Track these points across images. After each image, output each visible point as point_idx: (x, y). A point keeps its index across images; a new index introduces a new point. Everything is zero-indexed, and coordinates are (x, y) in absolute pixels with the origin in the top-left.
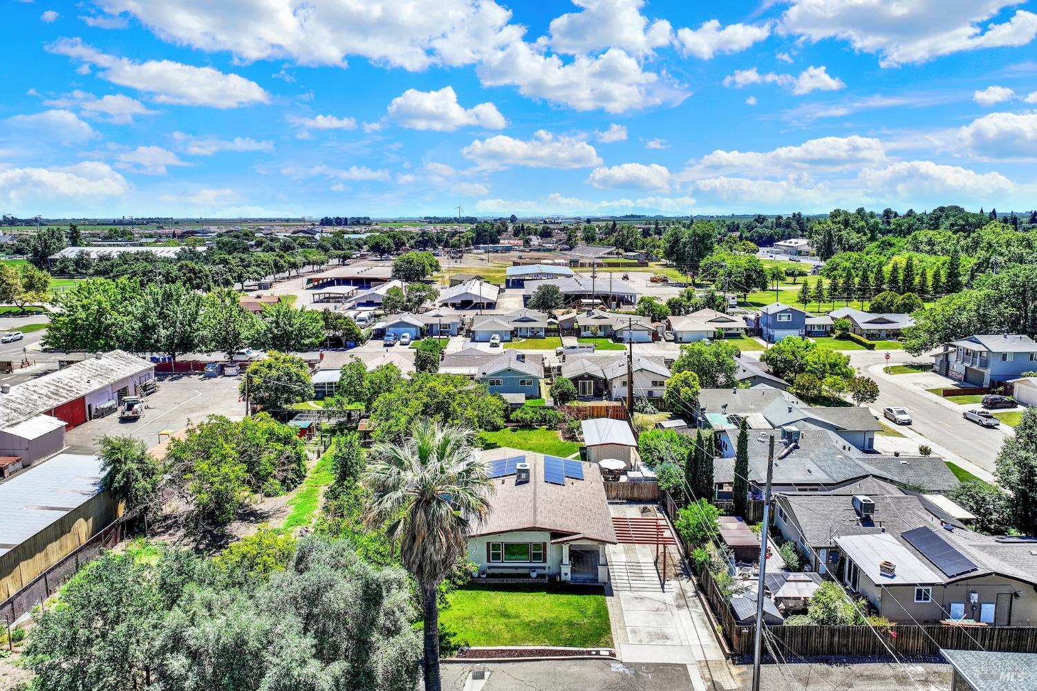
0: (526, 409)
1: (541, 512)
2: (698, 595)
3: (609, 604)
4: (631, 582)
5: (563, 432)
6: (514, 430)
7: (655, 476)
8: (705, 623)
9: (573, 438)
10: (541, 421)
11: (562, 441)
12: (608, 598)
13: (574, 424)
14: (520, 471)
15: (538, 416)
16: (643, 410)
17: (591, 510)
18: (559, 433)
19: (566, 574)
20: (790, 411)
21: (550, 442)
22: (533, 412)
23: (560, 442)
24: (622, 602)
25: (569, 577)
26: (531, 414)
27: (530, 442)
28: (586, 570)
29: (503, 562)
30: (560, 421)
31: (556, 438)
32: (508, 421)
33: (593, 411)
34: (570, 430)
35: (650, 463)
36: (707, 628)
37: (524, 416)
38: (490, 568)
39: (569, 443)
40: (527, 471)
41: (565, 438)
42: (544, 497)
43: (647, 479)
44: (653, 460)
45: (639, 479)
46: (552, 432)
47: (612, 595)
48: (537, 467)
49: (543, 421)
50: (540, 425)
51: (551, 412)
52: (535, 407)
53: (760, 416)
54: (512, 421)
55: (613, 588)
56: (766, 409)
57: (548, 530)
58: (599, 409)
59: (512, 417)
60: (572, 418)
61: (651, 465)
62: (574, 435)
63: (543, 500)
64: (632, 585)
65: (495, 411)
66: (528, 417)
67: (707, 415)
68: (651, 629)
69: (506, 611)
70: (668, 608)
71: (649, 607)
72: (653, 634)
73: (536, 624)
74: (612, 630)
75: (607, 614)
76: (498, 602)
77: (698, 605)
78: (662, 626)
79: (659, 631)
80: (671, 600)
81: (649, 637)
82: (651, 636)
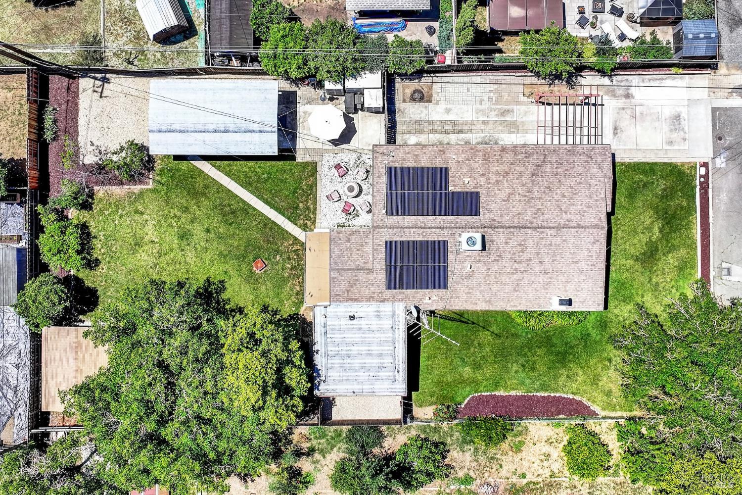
24: (622, 147)
68: (666, 128)
69: (644, 254)
70: (631, 107)
71: (630, 124)
72: (672, 127)
73: (666, 226)
74: (670, 161)
75: (648, 163)
76: (629, 261)
77: (625, 79)
78: (660, 117)
79: (668, 121)
80: (617, 102)
81: (677, 131)
82: (676, 129)
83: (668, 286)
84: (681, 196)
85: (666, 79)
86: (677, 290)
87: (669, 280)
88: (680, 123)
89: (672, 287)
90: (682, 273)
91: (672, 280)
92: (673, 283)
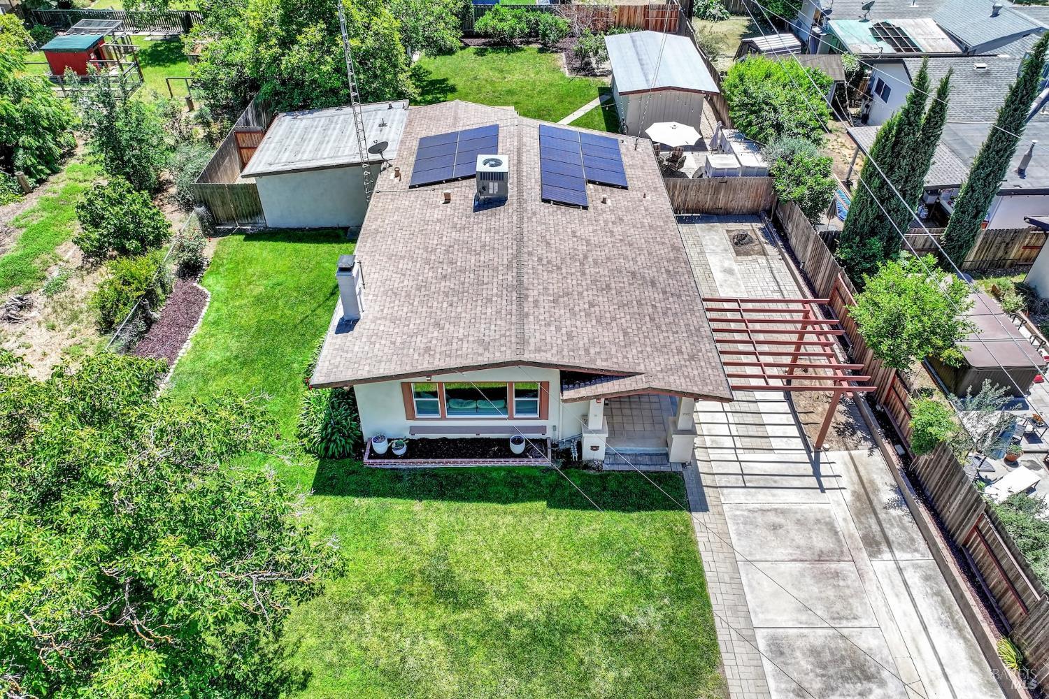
0: (502, 10)
1: (536, 302)
2: (904, 501)
3: (701, 538)
4: (743, 456)
5: (568, 57)
6: (481, 53)
7: (765, 165)
8: (949, 610)
9: (585, 69)
10: (529, 35)
11: (567, 74)
12: (697, 518)
13: (590, 42)
14: (485, 176)
15: (524, 25)
16: (705, 12)
17: (653, 284)
18: (561, 59)
19: (595, 448)
20: (995, 14)
21: (546, 77)
22: (515, 16)
23: (563, 78)
24: (732, 528)
25: (600, 455)
26: (513, 22)
27: (509, 77)
28: (638, 427)
29: (443, 418)
30: (562, 34)
31: (555, 70)
32: (469, 34)
33: (621, 15)
34: (582, 54)
35: (754, 137)
36: (960, 630)
37: (500, 26)
38: (413, 430)
39: (579, 79)
40: (501, 177)
41: (573, 70)
42: (541, 251)
43: (748, 172)
44: (761, 130)
45: (731, 173)
46: (547, 56)
47: (704, 507)
48: (524, 158)
49: (534, 34)
50: (528, 43)
51: (547, 17)
52: (518, 7)
53: (929, 24)
54: (478, 36)
55: (706, 480)
56: (940, 9)
57: (556, 366)
58: (632, 11)
59: (478, 26)
60: (587, 31)
61: (755, 142)
62: (589, 64)
63: (540, 260)
64: (748, 468)
65: (440, 17)
66: (505, 26)
67: (835, 25)
68: (818, 637)
69: (449, 576)
70: (845, 549)
71: (798, 547)
72: (827, 656)
73: (526, 631)
74: (722, 648)
75: (703, 585)
76: (432, 539)
77: (915, 536)
78: (844, 623)
79: (841, 643)
80: (845, 520)
81: (819, 671)
82: (825, 668)
83: (347, 639)
84: (621, 677)
85: (965, 639)
86: (330, 665)
87: (365, 642)
88: (846, 679)
89: (342, 651)
90: (381, 678)
91: (366, 650)
92: (356, 653)
